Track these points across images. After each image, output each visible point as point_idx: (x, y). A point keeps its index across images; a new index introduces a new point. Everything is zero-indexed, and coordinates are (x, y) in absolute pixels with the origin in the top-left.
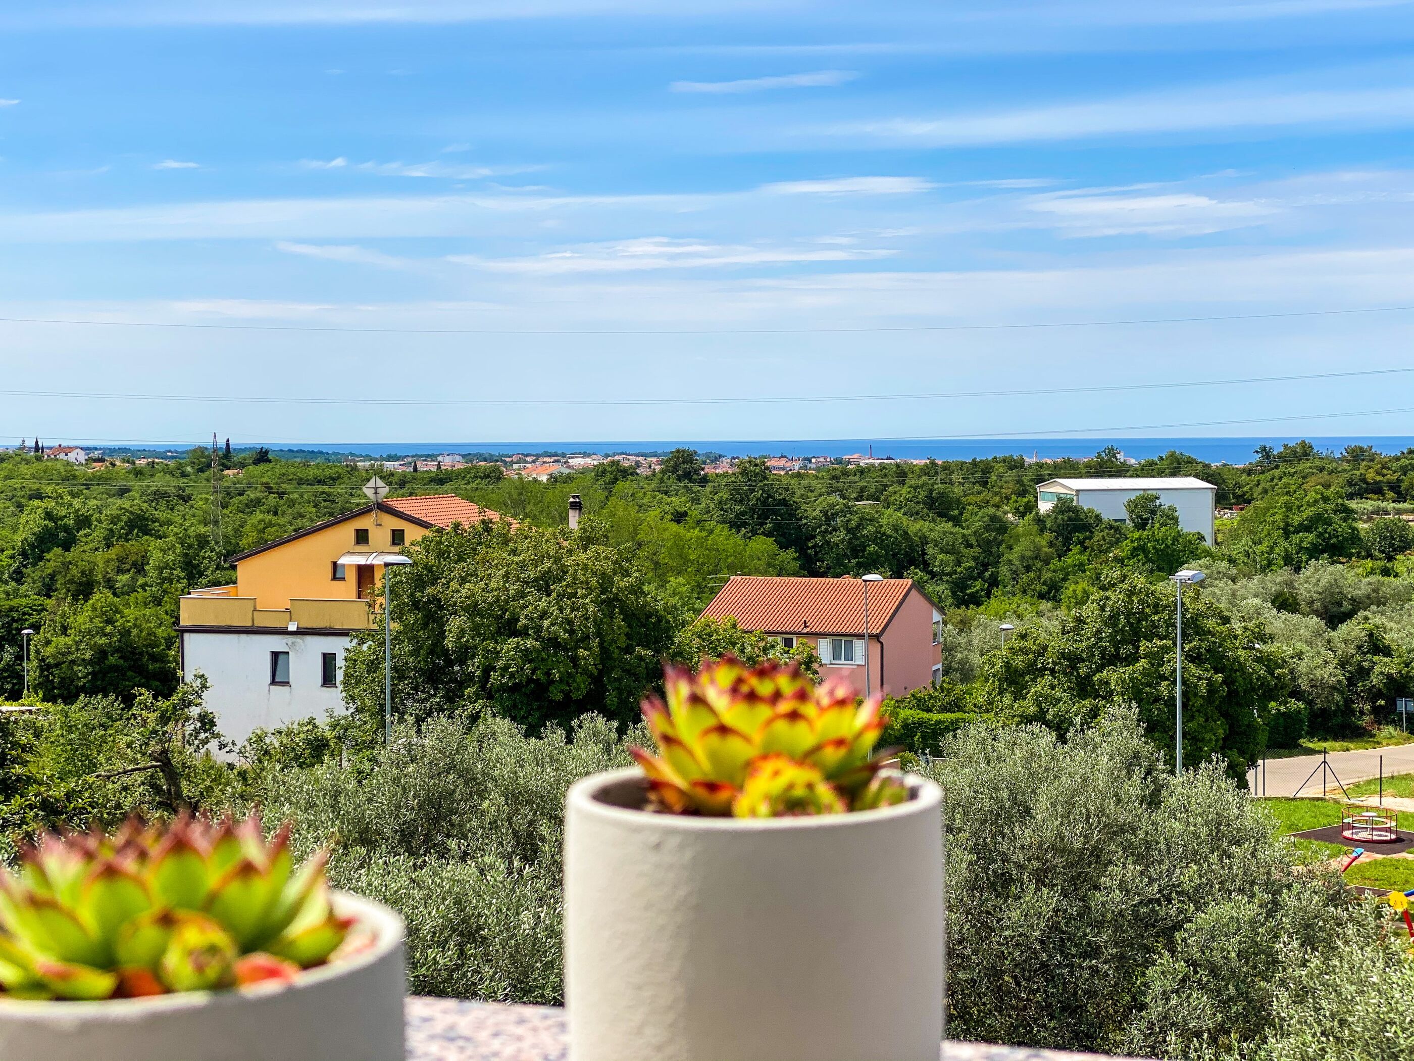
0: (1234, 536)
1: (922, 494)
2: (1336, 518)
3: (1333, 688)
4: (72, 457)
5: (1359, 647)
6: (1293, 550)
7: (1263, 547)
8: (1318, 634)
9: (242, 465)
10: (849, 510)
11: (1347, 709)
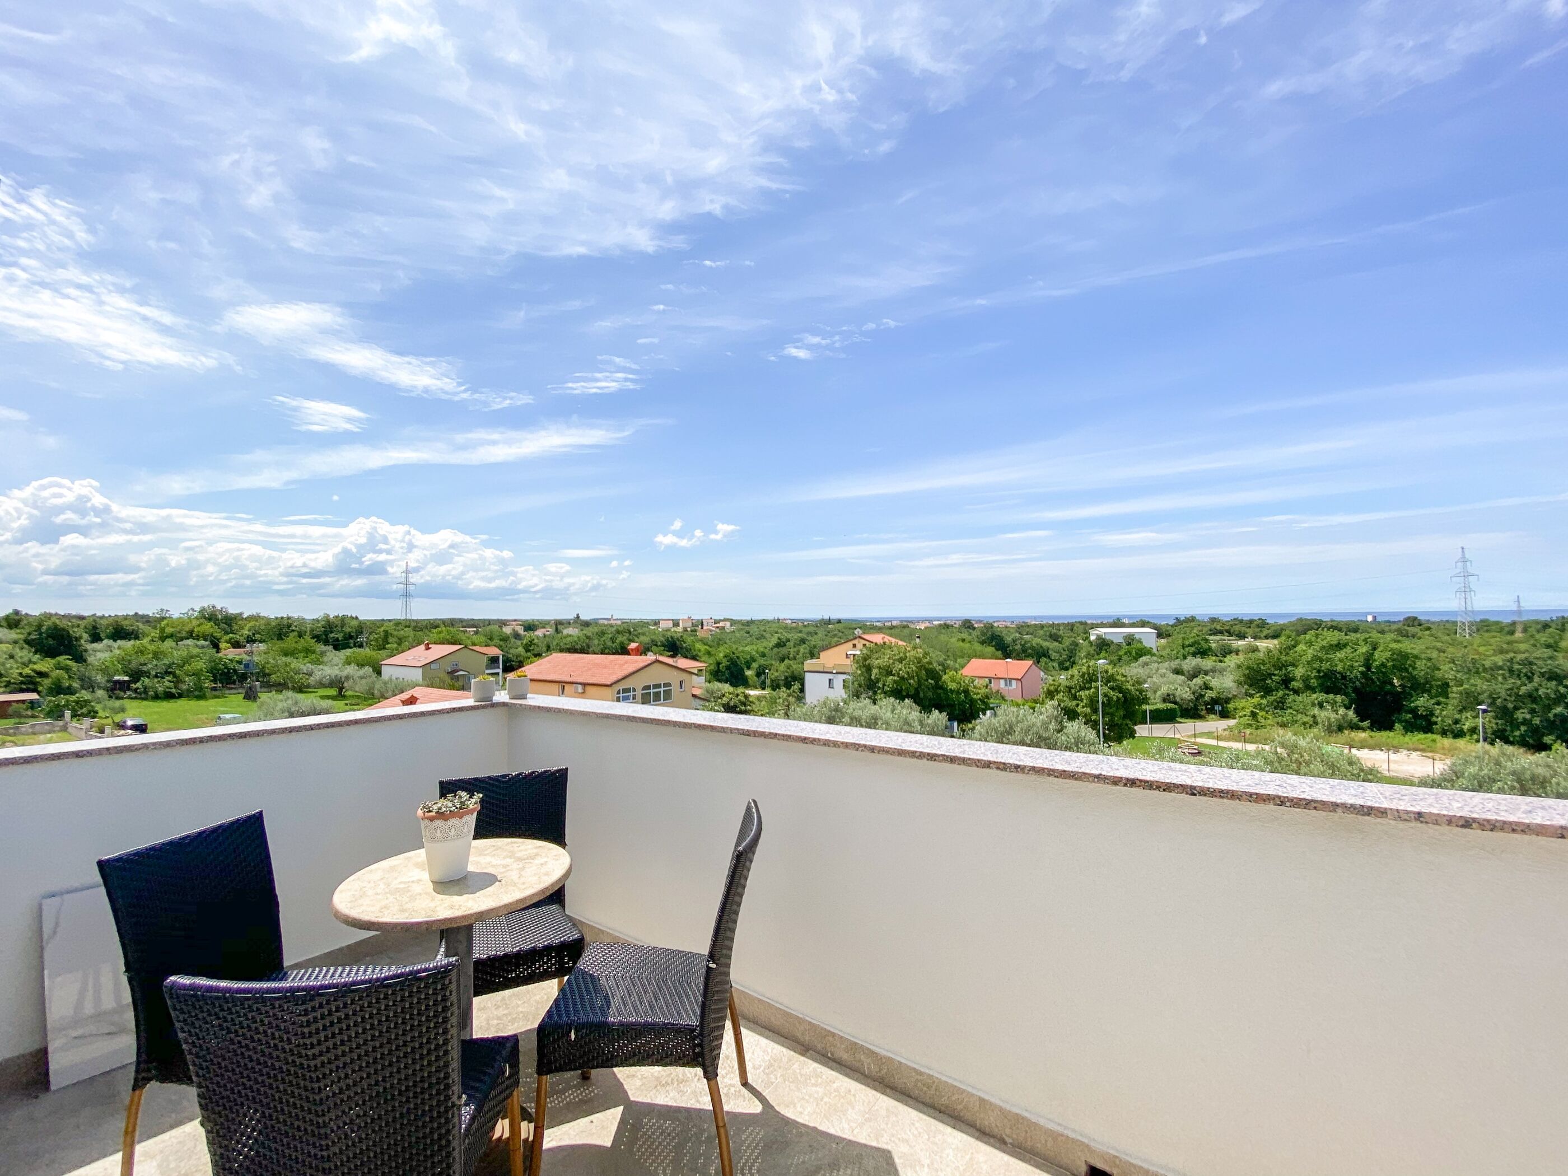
0: (1164, 648)
1: (1048, 634)
2: (1202, 642)
3: (1189, 701)
4: (787, 622)
5: (1200, 687)
6: (1186, 653)
7: (1175, 652)
8: (1184, 682)
9: (833, 624)
10: (1021, 638)
11: (1196, 708)
